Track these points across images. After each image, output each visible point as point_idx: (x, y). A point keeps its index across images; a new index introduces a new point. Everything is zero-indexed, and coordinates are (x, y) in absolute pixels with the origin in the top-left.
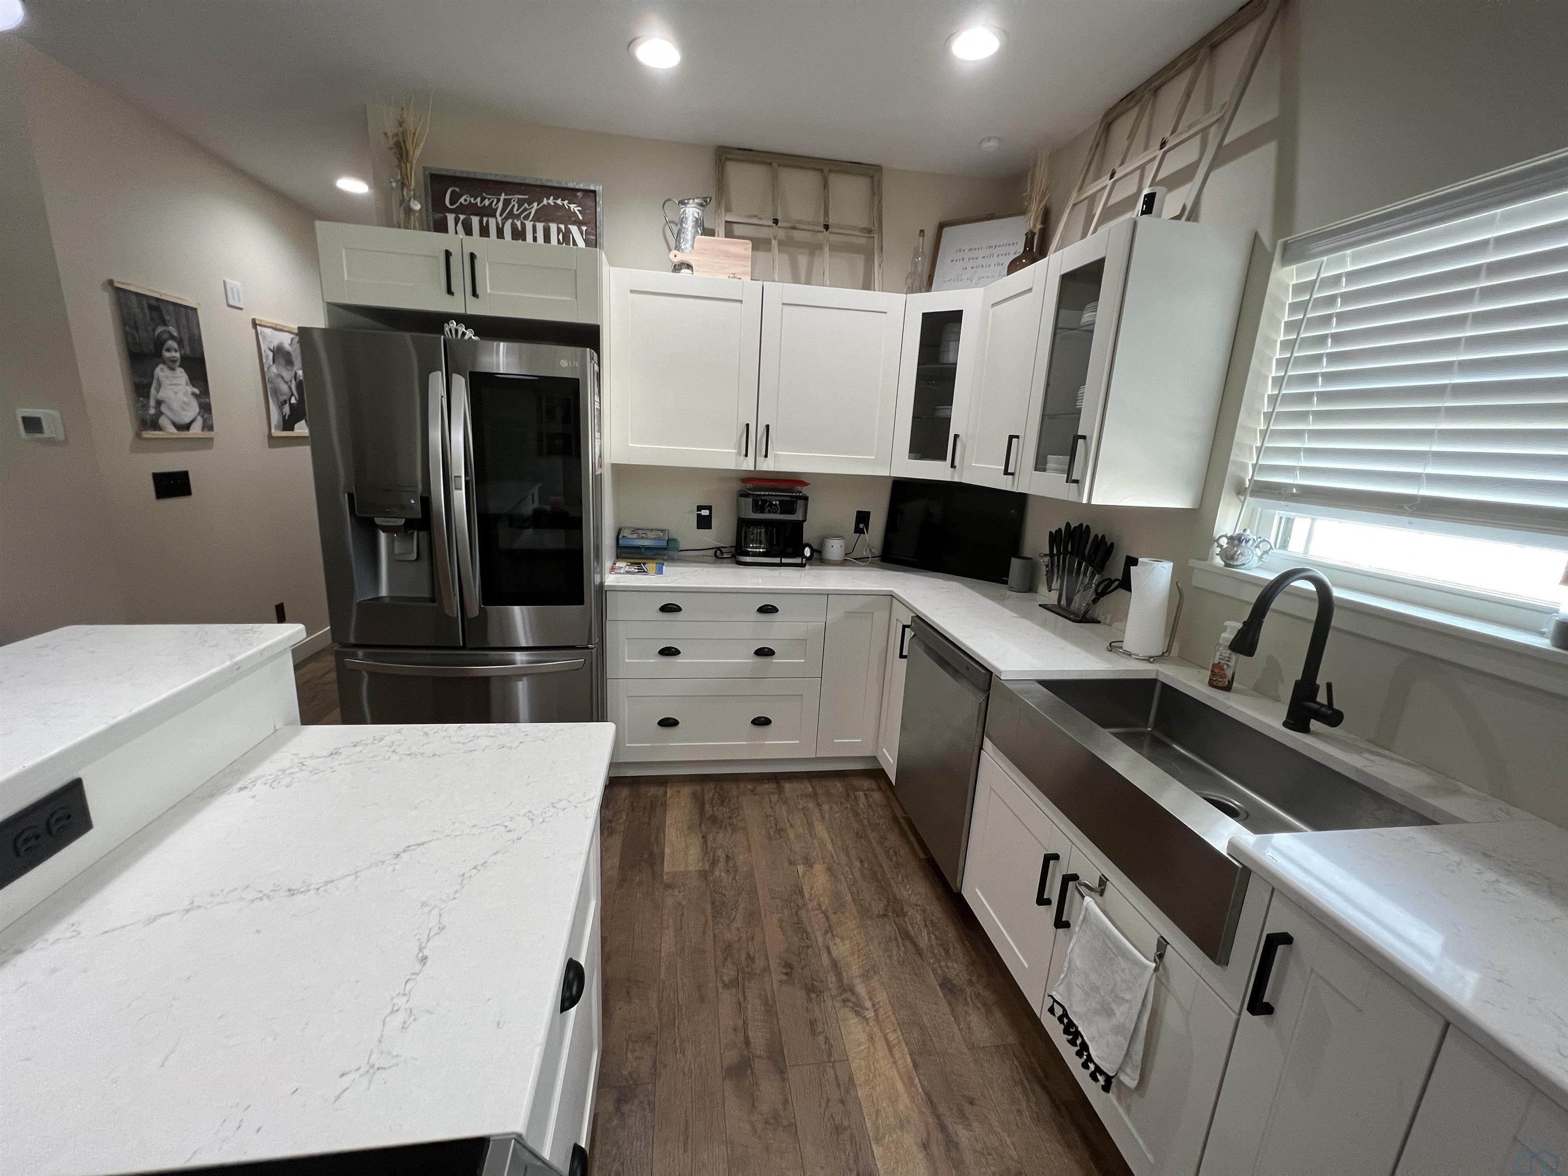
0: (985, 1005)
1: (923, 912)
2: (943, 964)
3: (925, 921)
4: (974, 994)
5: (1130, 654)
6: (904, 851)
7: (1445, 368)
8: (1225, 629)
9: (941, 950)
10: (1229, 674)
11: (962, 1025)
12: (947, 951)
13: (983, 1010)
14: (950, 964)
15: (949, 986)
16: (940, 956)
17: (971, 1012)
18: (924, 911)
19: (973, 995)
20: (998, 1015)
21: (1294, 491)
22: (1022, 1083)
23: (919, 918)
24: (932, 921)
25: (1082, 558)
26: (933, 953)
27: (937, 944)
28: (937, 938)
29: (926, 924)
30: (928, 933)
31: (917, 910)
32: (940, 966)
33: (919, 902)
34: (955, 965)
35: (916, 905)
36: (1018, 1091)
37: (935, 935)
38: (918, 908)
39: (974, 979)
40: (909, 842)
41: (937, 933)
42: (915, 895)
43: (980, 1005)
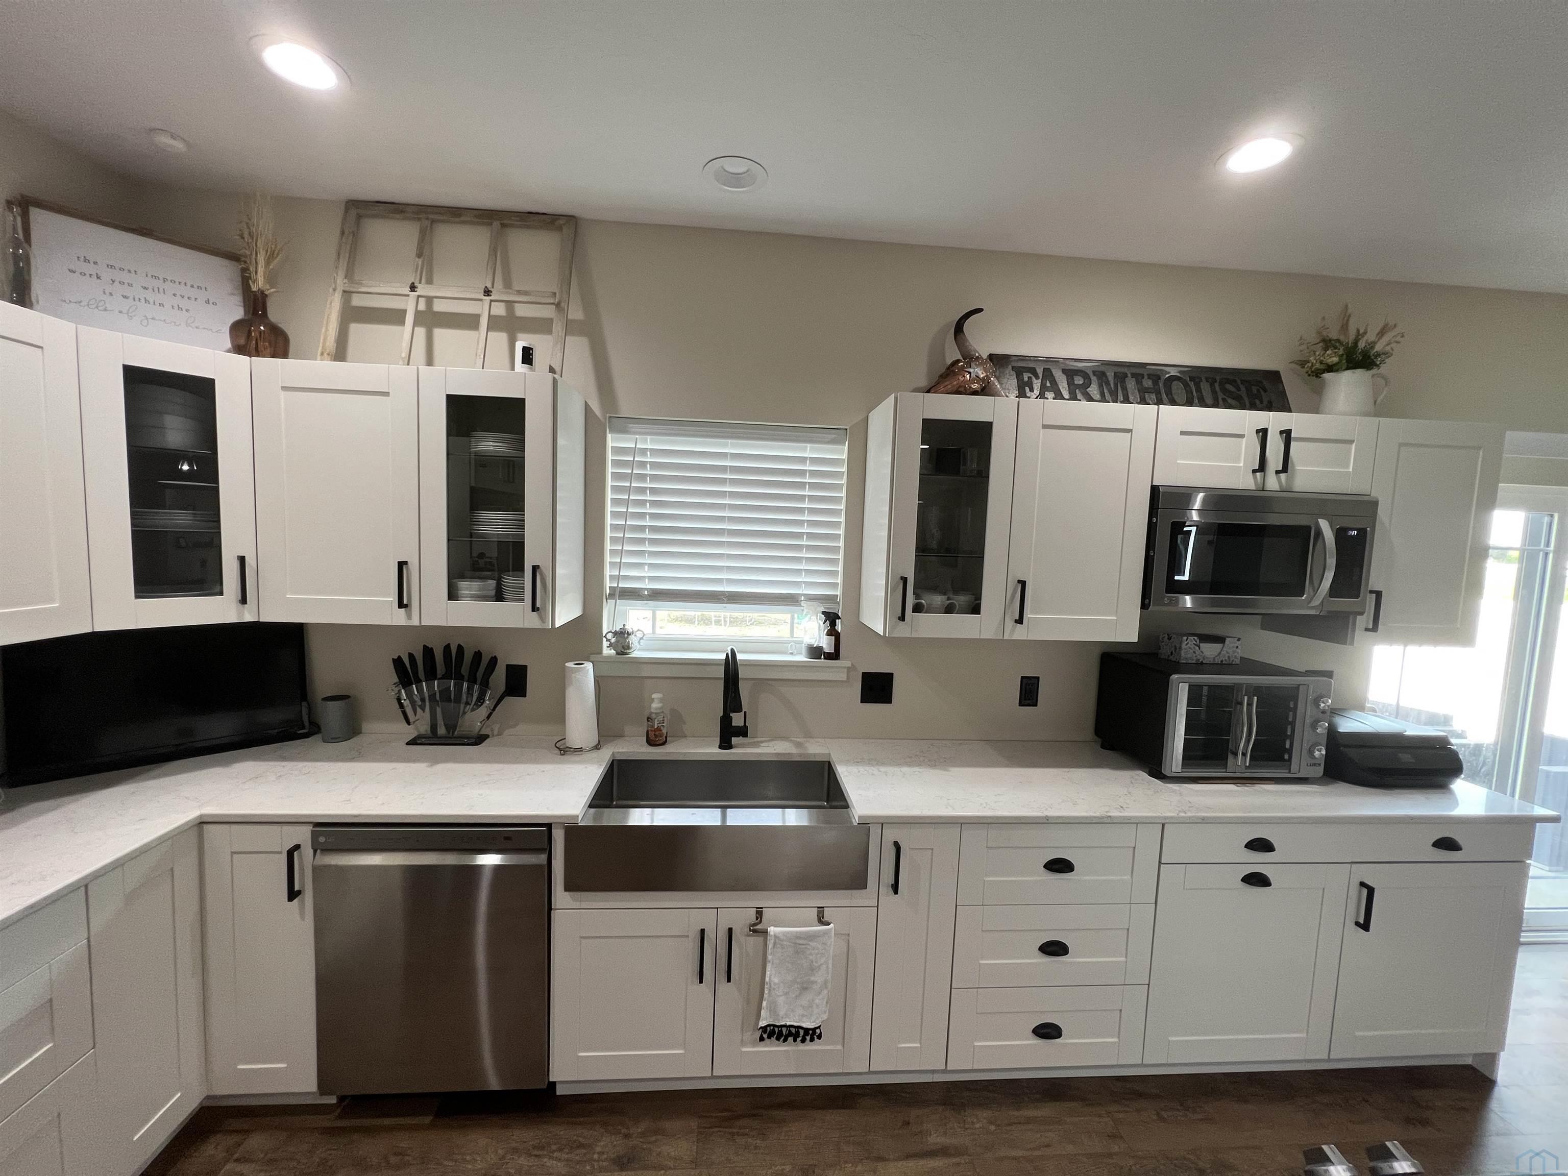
0: (656, 1132)
1: (517, 1152)
2: (596, 1156)
3: (531, 1155)
4: (641, 1138)
5: (580, 750)
6: (404, 1141)
7: (721, 519)
8: (653, 700)
9: (578, 1151)
10: (664, 731)
11: (671, 1164)
12: (581, 1146)
13: (659, 1137)
14: (598, 1149)
15: (625, 1160)
16: (585, 1154)
17: (660, 1149)
18: (515, 1151)
19: (641, 1140)
20: (668, 1125)
21: (646, 593)
22: (733, 1134)
23: (523, 1161)
24: (534, 1147)
25: (459, 678)
26: (578, 1162)
27: (568, 1153)
28: (560, 1150)
29: (536, 1156)
30: (551, 1158)
31: (510, 1159)
32: (598, 1161)
33: (500, 1152)
34: (602, 1143)
35: (503, 1157)
36: (741, 1141)
37: (554, 1151)
38: (509, 1156)
39: (624, 1131)
40: (390, 1129)
41: (554, 1147)
42: (487, 1153)
43: (654, 1138)
